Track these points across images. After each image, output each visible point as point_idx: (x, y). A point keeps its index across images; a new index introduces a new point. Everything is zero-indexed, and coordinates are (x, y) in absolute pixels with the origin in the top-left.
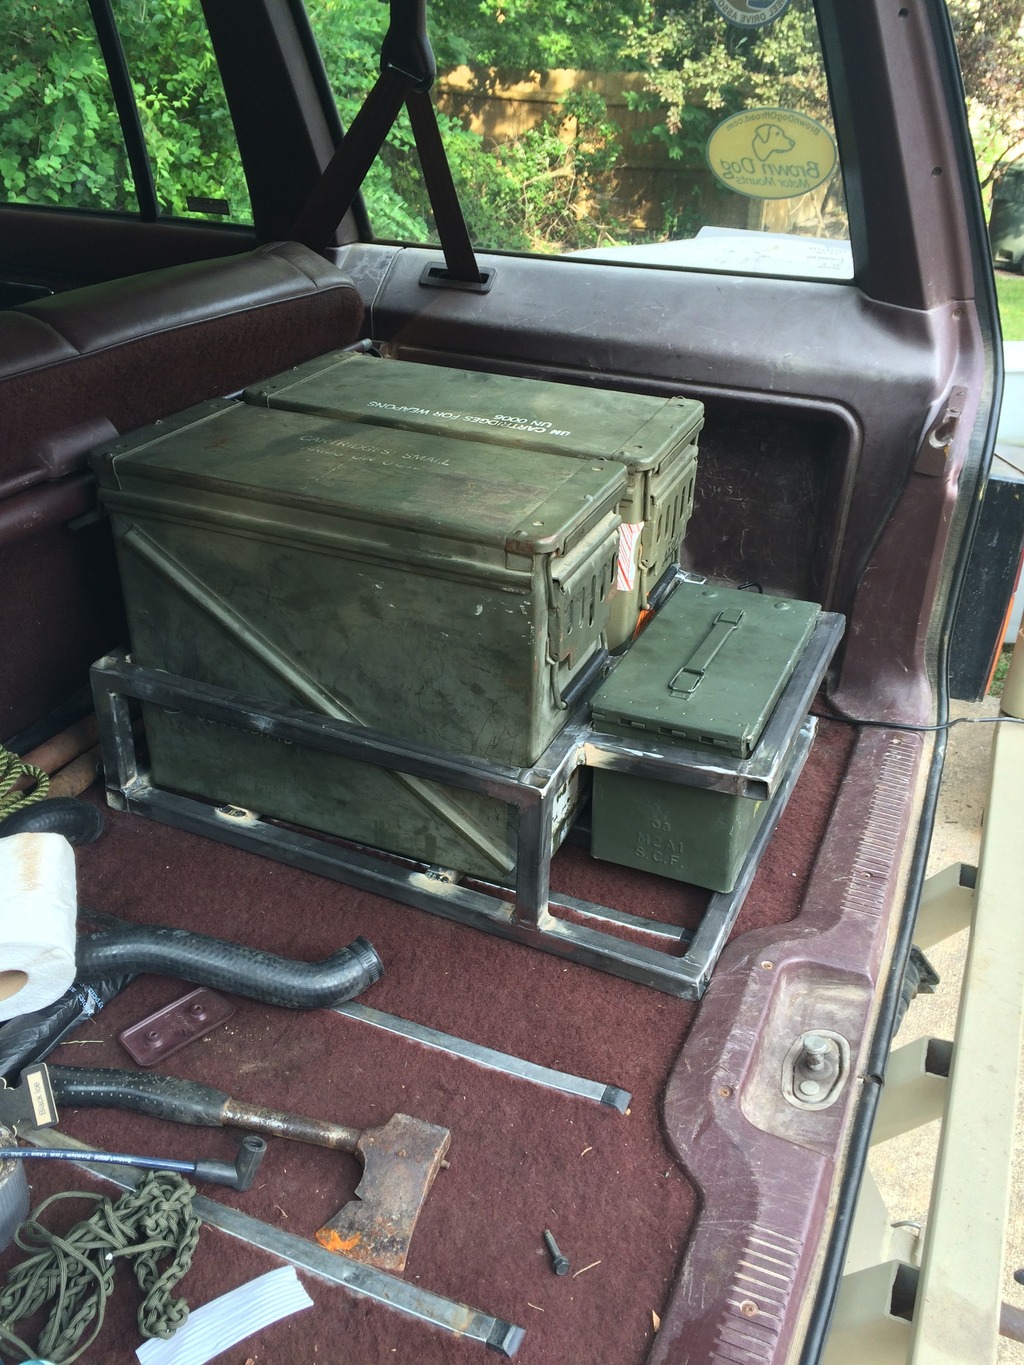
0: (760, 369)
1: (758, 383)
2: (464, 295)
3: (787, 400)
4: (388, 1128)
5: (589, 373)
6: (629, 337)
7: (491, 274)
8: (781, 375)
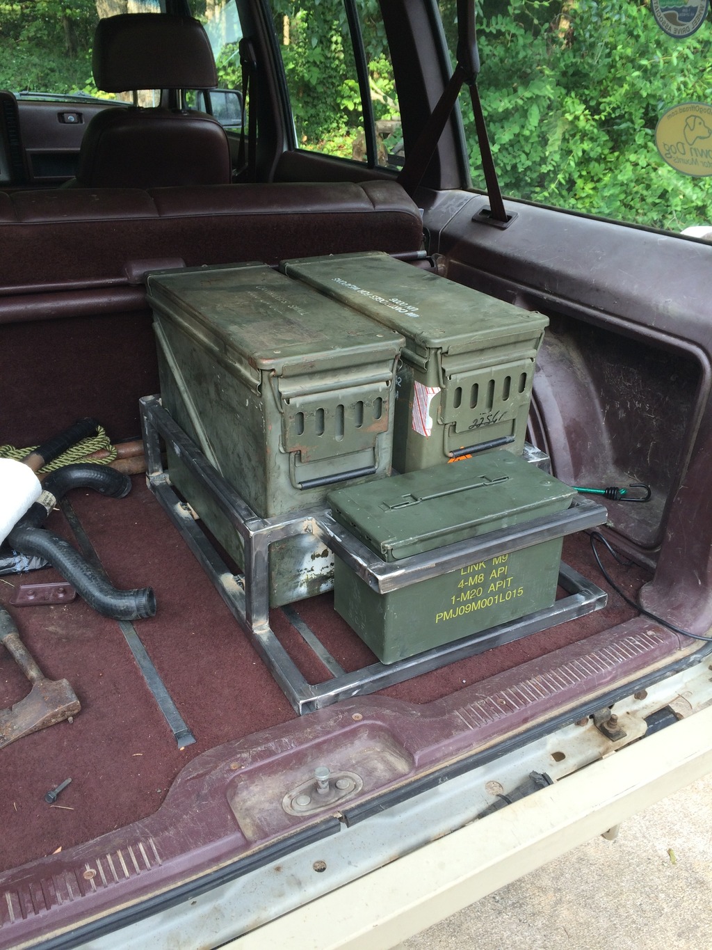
0: (647, 309)
1: (643, 320)
2: (492, 229)
3: (664, 337)
4: (54, 683)
5: (544, 294)
6: (571, 271)
7: (514, 217)
8: (661, 316)
